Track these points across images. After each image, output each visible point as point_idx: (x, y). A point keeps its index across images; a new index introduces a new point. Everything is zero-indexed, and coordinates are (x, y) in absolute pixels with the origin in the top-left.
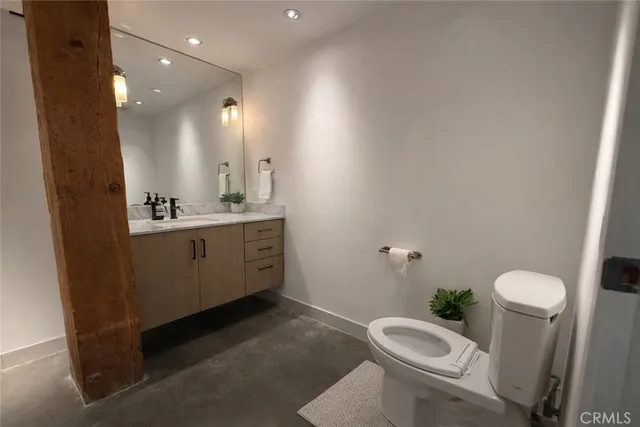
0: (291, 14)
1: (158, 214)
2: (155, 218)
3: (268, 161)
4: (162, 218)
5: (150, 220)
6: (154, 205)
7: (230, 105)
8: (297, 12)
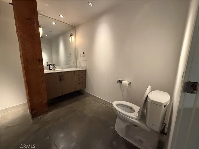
0: (90, 4)
1: (50, 69)
2: (50, 70)
3: (84, 53)
4: (52, 69)
5: (49, 70)
6: (49, 66)
7: (72, 35)
8: (92, 3)
